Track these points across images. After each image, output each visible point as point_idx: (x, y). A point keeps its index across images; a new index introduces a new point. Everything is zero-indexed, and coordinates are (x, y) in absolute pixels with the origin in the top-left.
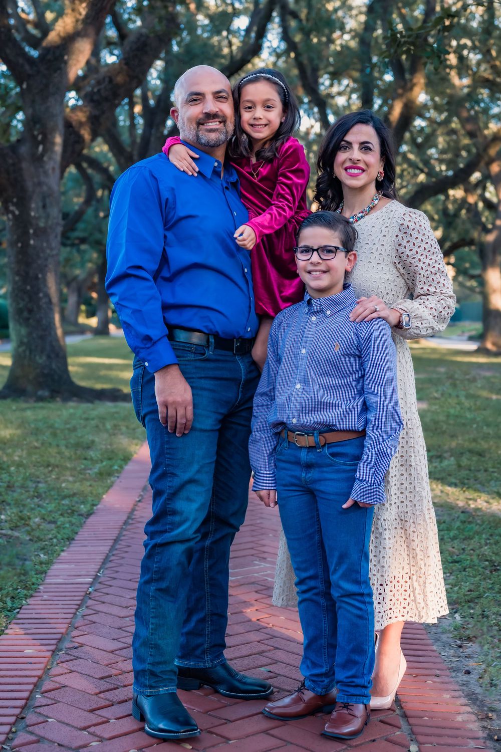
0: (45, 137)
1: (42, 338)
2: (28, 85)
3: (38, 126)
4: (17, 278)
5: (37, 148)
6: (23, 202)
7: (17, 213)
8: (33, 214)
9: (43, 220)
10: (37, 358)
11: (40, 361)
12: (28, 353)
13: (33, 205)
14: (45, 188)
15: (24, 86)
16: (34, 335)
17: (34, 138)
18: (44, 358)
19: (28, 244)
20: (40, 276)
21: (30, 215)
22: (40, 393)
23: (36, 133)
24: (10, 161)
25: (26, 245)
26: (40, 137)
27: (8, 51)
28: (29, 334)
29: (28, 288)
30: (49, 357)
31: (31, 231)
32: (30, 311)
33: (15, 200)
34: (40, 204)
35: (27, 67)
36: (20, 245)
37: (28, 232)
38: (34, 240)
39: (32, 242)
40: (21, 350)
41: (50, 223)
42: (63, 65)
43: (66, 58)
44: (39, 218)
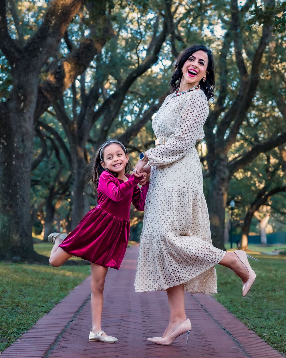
0: (25, 97)
1: (17, 223)
2: (16, 65)
3: (21, 91)
4: (3, 185)
5: (21, 103)
6: (9, 138)
7: (6, 144)
8: (15, 145)
9: (22, 149)
10: (14, 236)
11: (16, 238)
12: (8, 233)
13: (16, 140)
14: (24, 129)
15: (14, 66)
16: (12, 221)
17: (19, 98)
18: (18, 236)
19: (12, 164)
20: (18, 184)
22: (14, 258)
23: (20, 95)
24: (3, 112)
25: (10, 164)
26: (22, 98)
27: (5, 43)
28: (10, 220)
29: (10, 191)
30: (21, 236)
31: (14, 156)
32: (11, 206)
33: (5, 136)
34: (20, 139)
35: (16, 54)
36: (6, 164)
37: (12, 156)
38: (15, 161)
39: (14, 163)
40: (3, 230)
41: (26, 151)
42: (39, 54)
43: (41, 49)
44: (19, 148)
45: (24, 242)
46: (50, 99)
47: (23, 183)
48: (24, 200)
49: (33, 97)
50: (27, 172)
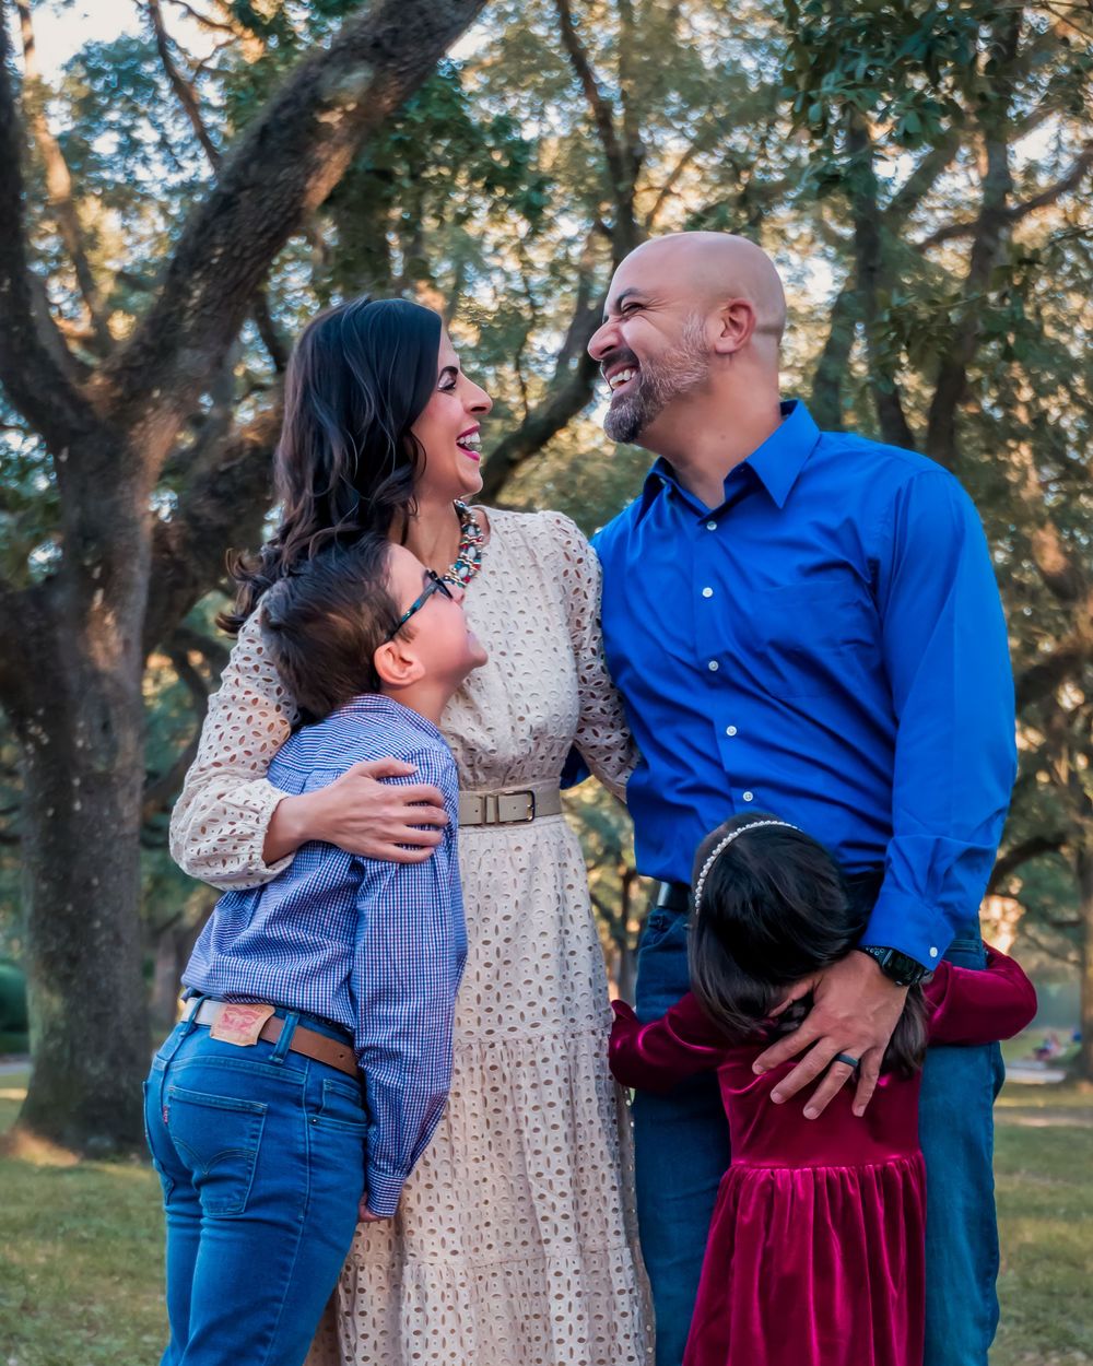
0: (108, 572)
1: (98, 1019)
2: (70, 455)
3: (93, 547)
4: (44, 887)
5: (90, 597)
6: (58, 718)
7: (45, 740)
8: (80, 743)
9: (103, 758)
10: (88, 1064)
11: (95, 1072)
12: (66, 1053)
13: (81, 724)
14: (107, 686)
15: (64, 457)
16: (82, 1014)
17: (85, 572)
18: (103, 1064)
19: (70, 813)
20: (95, 881)
21: (72, 745)
22: (93, 1141)
23: (88, 562)
24: (31, 625)
25: (64, 812)
26: (97, 573)
27: (27, 377)
28: (71, 1011)
29: (70, 908)
30: (113, 1062)
31: (77, 782)
32: (73, 960)
33: (41, 712)
34: (97, 722)
35: (69, 414)
36: (50, 812)
37: (70, 785)
38: (82, 801)
39: (78, 806)
40: (51, 1045)
41: (119, 764)
42: (150, 410)
43: (156, 394)
44: (93, 753)
45: (124, 1084)
46: (199, 573)
47: (115, 879)
48: (117, 936)
49: (136, 569)
50: (124, 837)
